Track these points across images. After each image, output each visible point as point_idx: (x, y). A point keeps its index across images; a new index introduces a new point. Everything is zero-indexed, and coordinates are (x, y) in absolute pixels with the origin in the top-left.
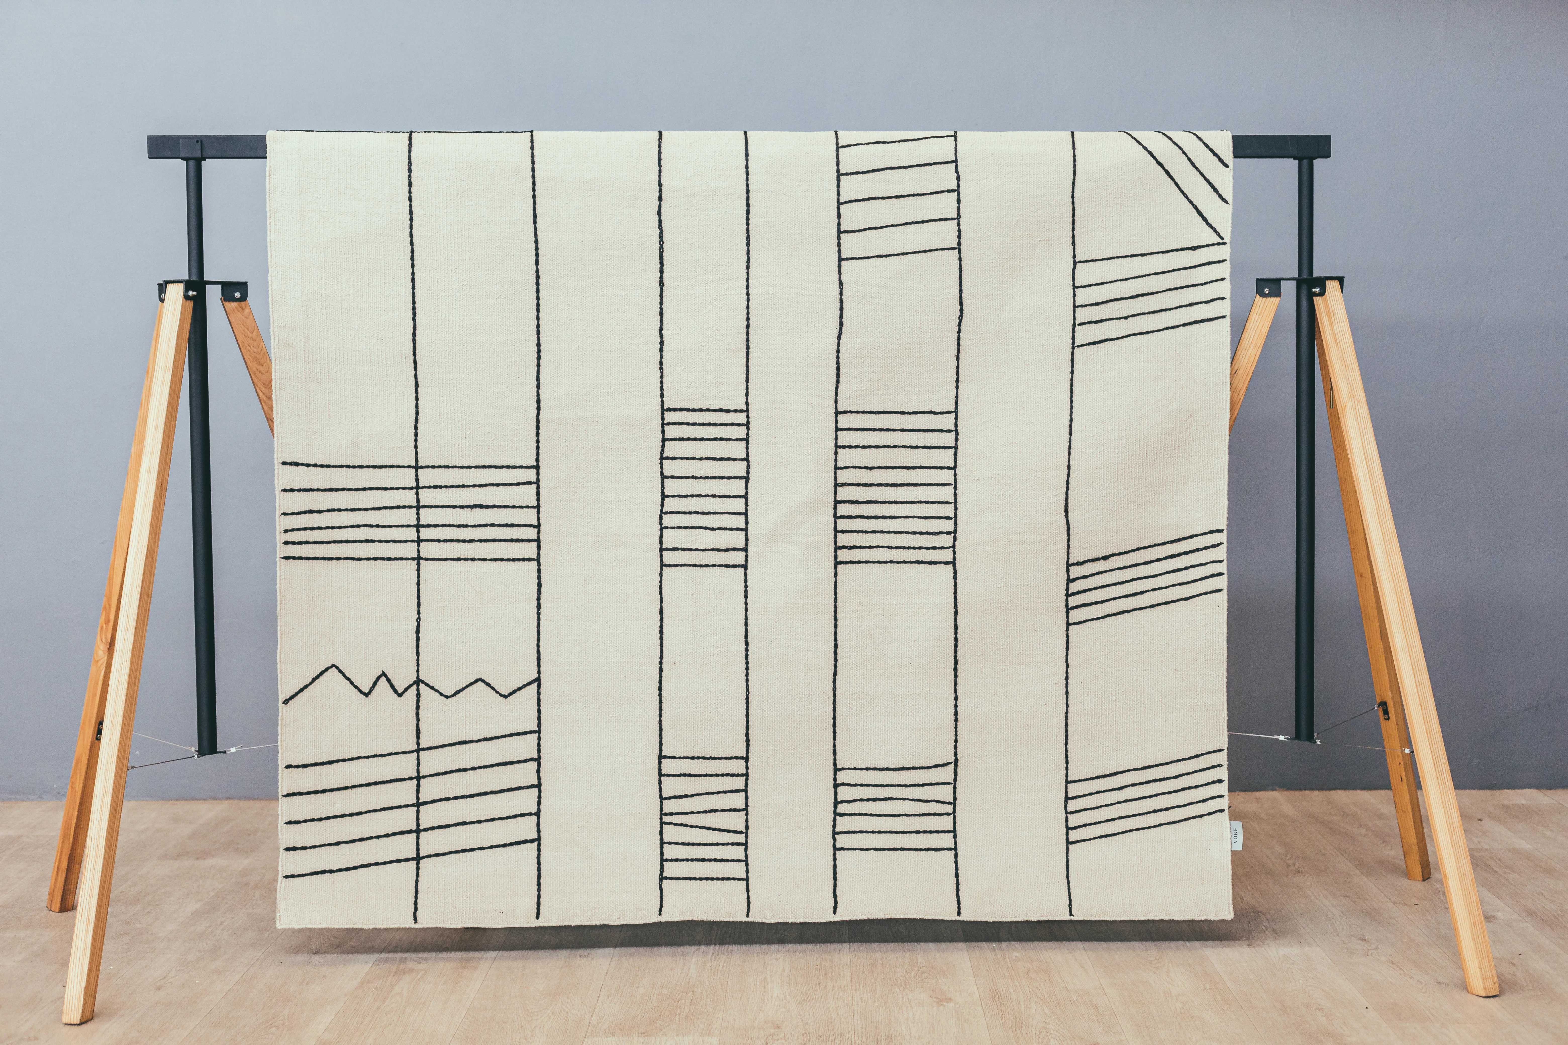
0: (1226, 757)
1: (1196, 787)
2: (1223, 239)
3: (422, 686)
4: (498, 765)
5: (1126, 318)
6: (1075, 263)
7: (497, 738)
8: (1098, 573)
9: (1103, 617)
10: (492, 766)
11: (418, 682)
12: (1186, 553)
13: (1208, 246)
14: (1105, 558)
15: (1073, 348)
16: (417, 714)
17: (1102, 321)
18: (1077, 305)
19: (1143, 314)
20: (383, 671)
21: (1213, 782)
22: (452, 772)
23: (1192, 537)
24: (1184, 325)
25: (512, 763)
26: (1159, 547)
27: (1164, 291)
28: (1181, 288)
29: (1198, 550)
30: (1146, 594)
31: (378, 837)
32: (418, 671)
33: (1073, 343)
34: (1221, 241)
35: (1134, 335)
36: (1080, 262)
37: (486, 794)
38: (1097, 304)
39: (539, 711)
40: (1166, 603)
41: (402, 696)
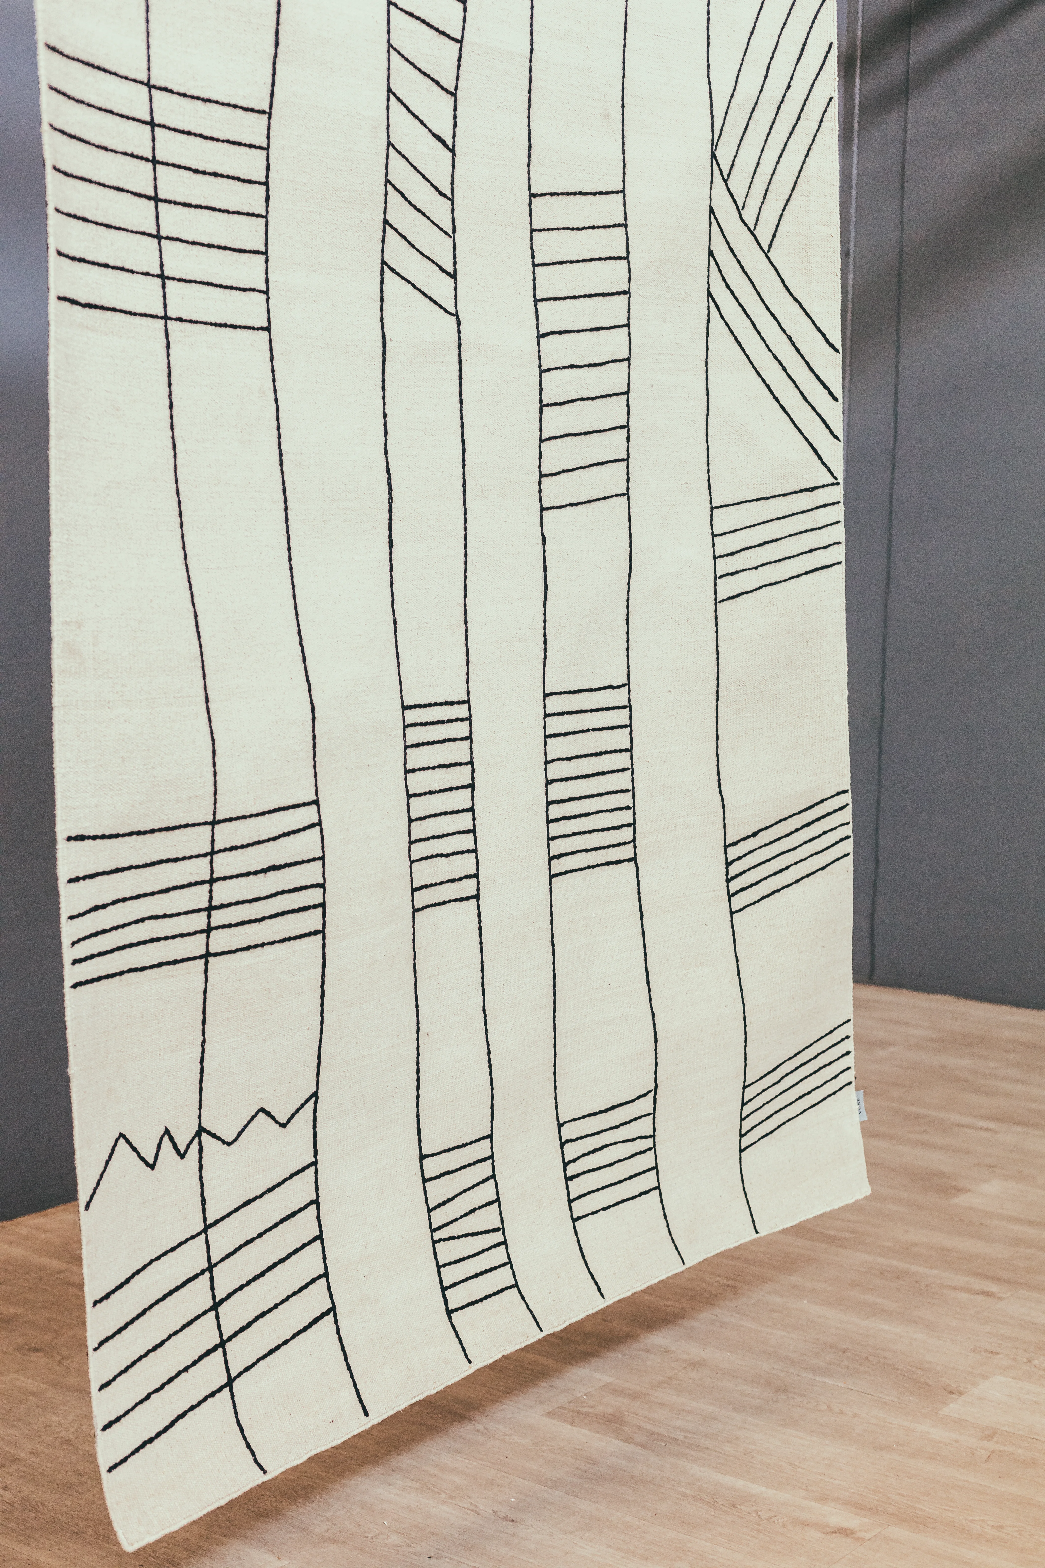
0: (852, 1027)
1: (830, 1063)
2: (836, 479)
3: (204, 1135)
4: (282, 1221)
5: (756, 568)
6: (712, 509)
7: (279, 1185)
8: (750, 852)
9: (759, 901)
10: (276, 1225)
11: (201, 1130)
12: (818, 819)
13: (823, 486)
14: (754, 834)
15: (716, 604)
16: (201, 1178)
17: (736, 572)
18: (717, 556)
19: (770, 563)
20: (166, 1127)
21: (843, 1056)
22: (240, 1248)
23: (822, 801)
24: (806, 573)
25: (294, 1214)
26: (797, 816)
27: (786, 537)
28: (801, 533)
29: (829, 814)
30: (790, 869)
31: (186, 1369)
32: (200, 1117)
33: (716, 599)
34: (835, 481)
35: (765, 586)
36: (716, 507)
37: (274, 1265)
38: (733, 554)
39: (315, 1136)
40: (808, 876)
41: (184, 1157)
